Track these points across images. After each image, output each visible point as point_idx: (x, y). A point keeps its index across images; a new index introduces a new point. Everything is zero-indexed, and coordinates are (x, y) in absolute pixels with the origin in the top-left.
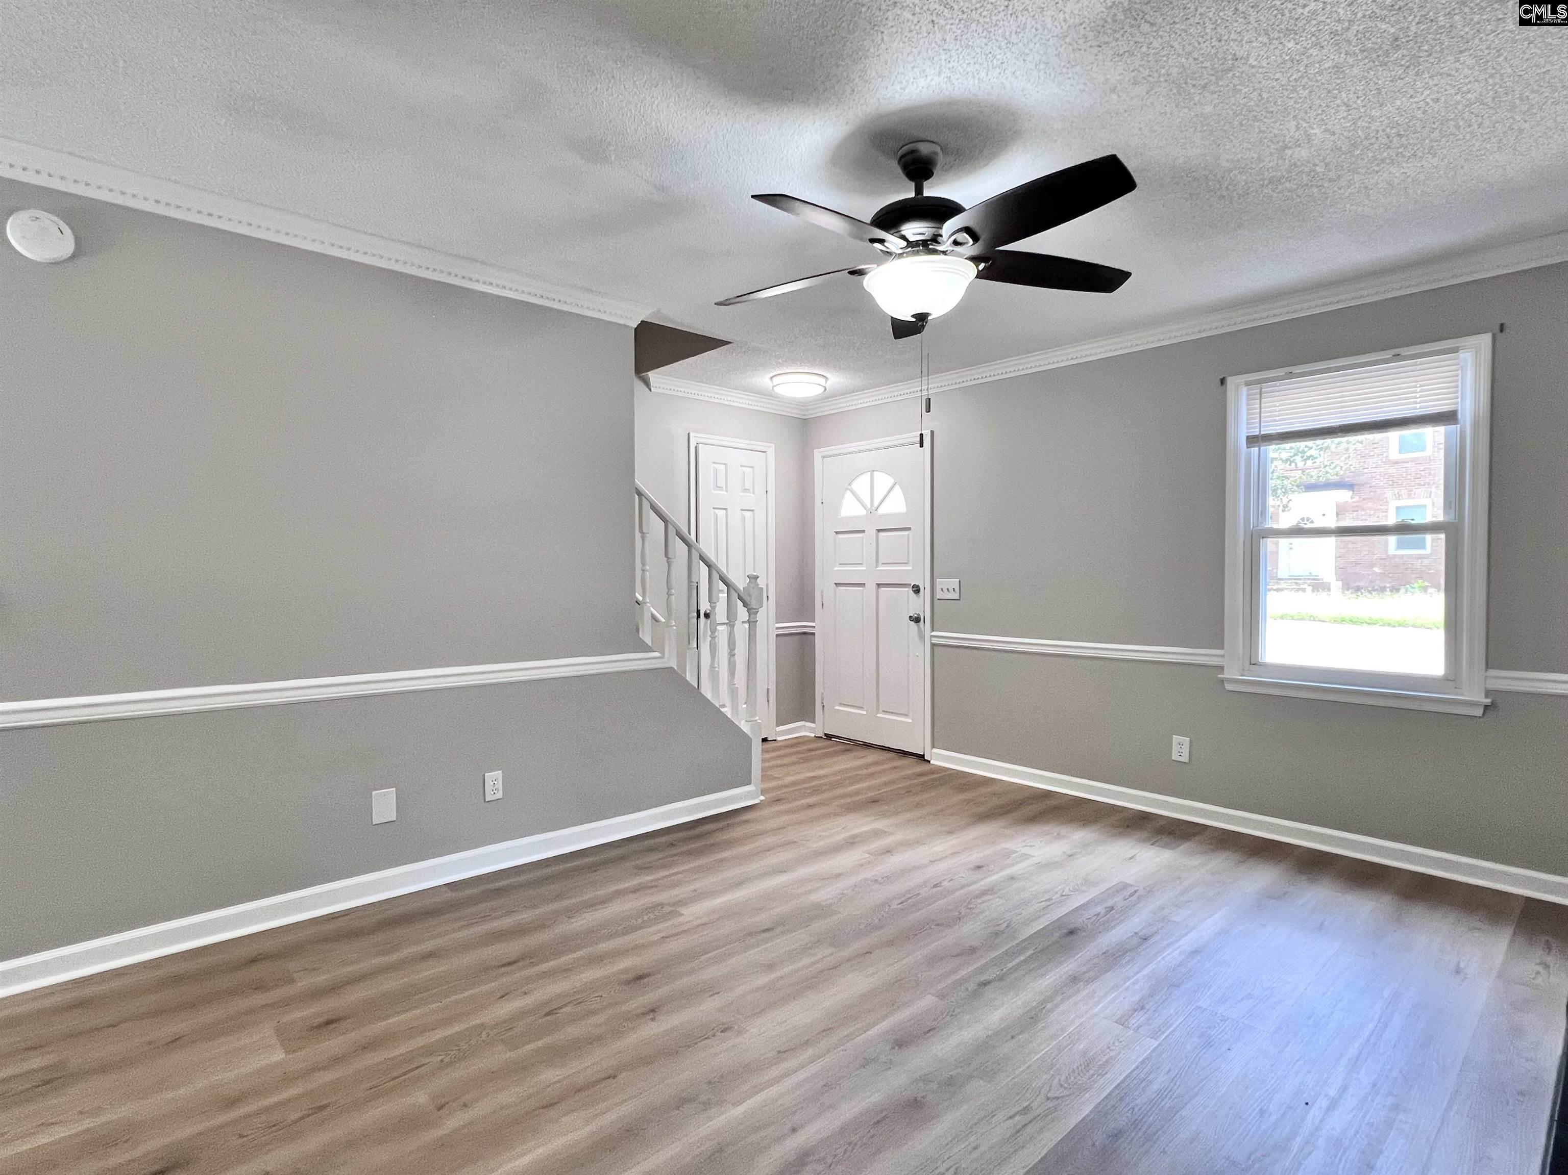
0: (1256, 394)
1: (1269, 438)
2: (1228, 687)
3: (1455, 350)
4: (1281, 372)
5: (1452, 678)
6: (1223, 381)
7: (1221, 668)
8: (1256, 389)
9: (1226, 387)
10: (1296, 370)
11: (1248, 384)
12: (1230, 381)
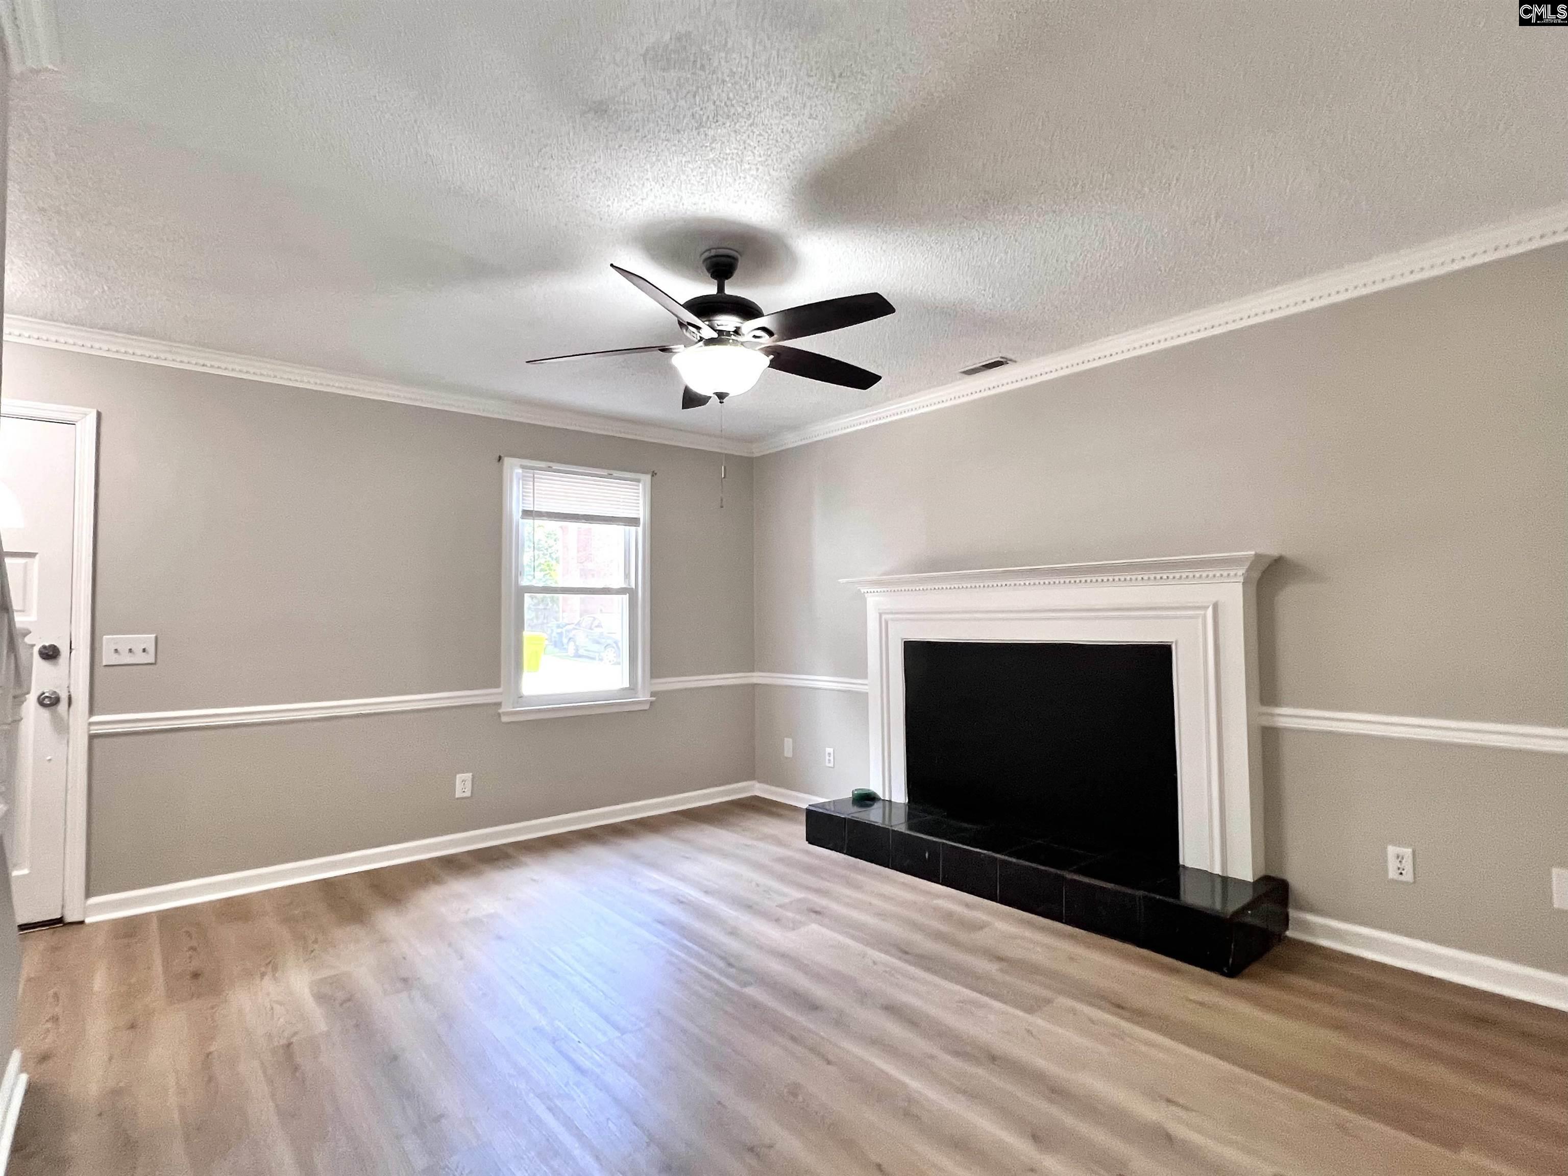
0: (530, 477)
1: (540, 515)
2: (505, 719)
3: (638, 481)
4: (543, 464)
5: (633, 688)
6: (500, 458)
7: (499, 705)
8: (530, 473)
9: (502, 465)
10: (555, 466)
11: (523, 467)
12: (507, 461)
